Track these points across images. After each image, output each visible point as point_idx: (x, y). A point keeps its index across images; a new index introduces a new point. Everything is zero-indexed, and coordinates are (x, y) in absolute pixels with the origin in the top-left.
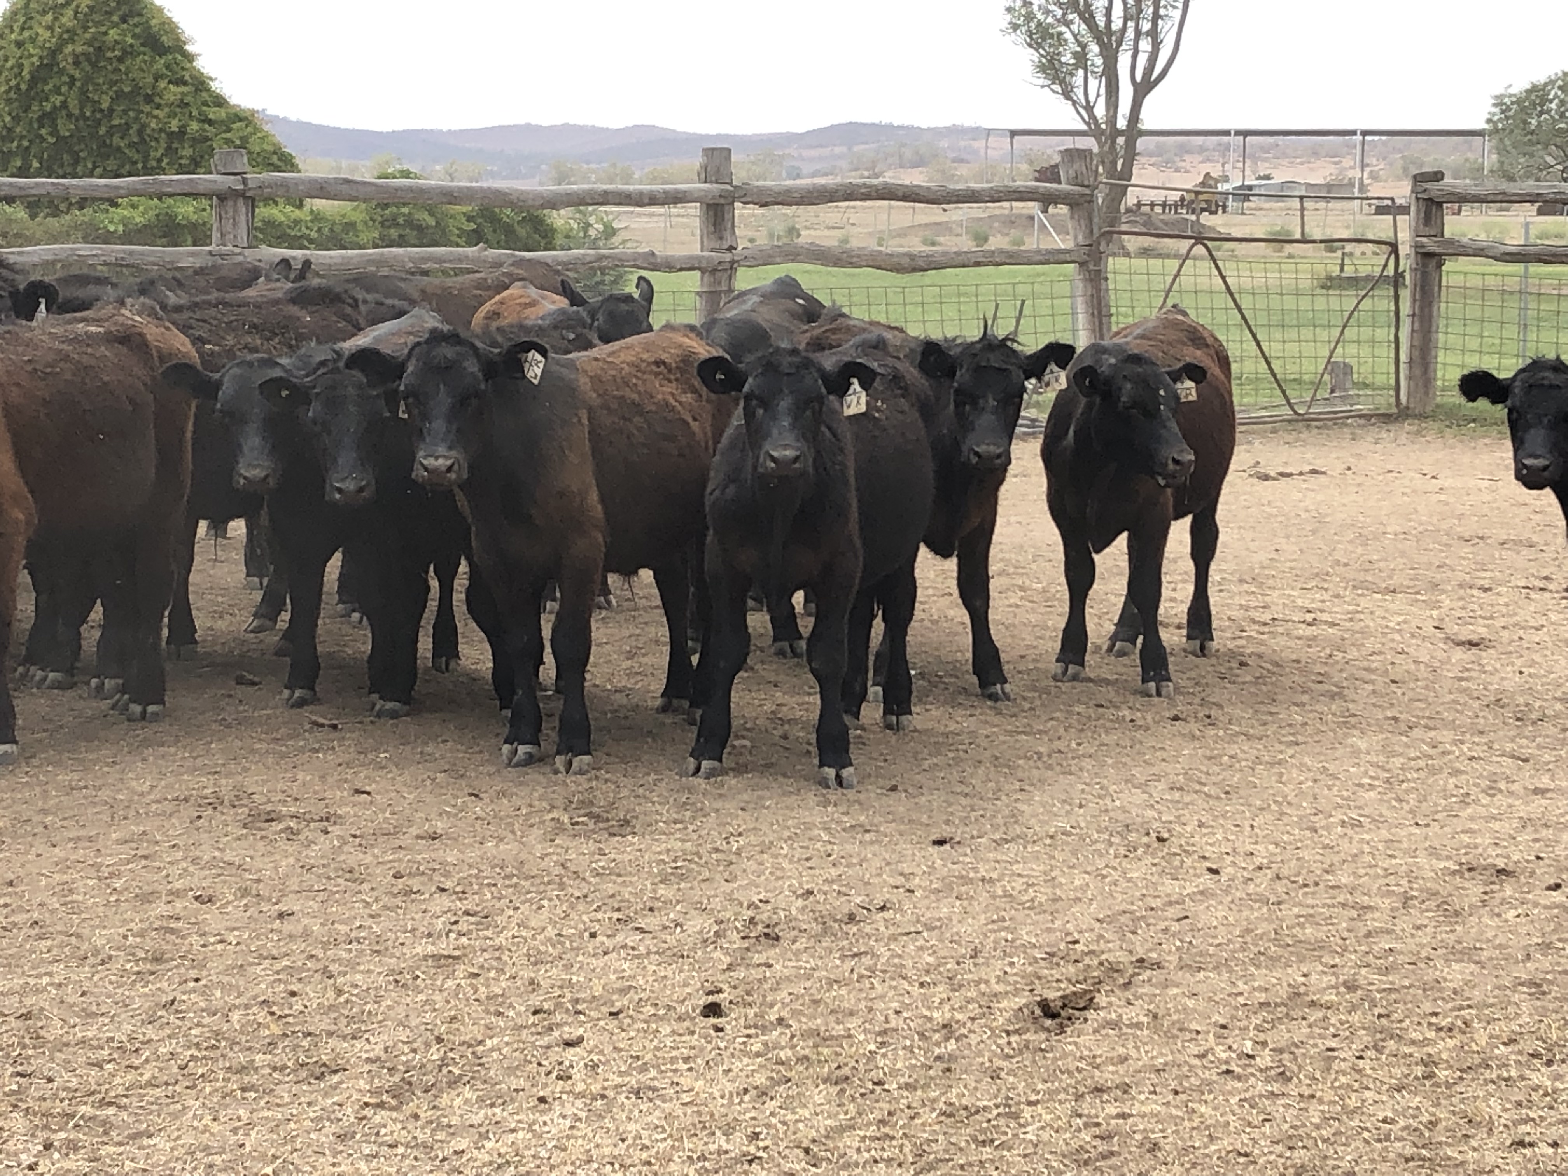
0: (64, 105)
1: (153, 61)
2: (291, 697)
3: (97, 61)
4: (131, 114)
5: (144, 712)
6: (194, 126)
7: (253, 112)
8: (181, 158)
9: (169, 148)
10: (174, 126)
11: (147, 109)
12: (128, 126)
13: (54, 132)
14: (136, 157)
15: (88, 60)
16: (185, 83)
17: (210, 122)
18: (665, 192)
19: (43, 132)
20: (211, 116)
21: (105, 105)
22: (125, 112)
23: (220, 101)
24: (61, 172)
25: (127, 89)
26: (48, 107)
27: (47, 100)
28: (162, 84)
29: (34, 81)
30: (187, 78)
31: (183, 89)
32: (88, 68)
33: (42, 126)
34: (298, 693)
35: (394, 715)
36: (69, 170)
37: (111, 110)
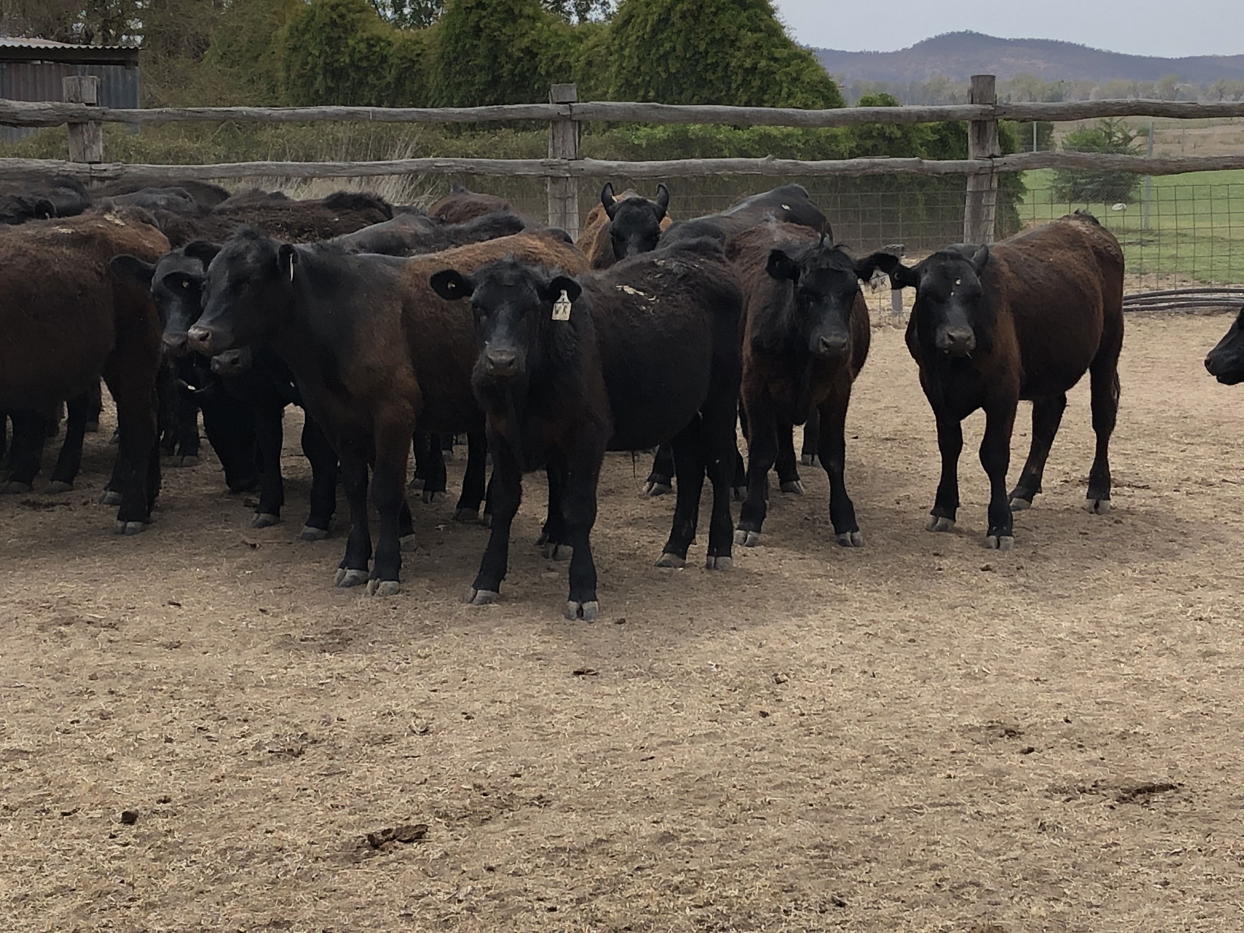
0: (674, 49)
1: (739, 14)
2: (258, 518)
3: (699, 16)
4: (720, 54)
5: (124, 527)
6: (763, 63)
7: (810, 52)
8: (753, 87)
9: (744, 80)
10: (748, 64)
11: (730, 51)
12: (717, 64)
13: (667, 70)
14: (722, 86)
15: (693, 16)
16: (761, 31)
17: (776, 60)
18: (932, 113)
19: (660, 69)
20: (777, 55)
21: (702, 48)
22: (716, 53)
23: (787, 43)
24: (670, 99)
25: (718, 36)
26: (662, 51)
27: (663, 46)
28: (743, 32)
29: (655, 31)
30: (763, 27)
31: (759, 35)
32: (692, 22)
33: (659, 65)
34: (263, 516)
35: (312, 538)
36: (677, 97)
37: (707, 52)
